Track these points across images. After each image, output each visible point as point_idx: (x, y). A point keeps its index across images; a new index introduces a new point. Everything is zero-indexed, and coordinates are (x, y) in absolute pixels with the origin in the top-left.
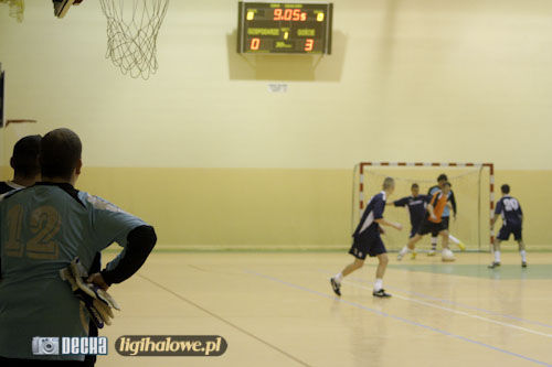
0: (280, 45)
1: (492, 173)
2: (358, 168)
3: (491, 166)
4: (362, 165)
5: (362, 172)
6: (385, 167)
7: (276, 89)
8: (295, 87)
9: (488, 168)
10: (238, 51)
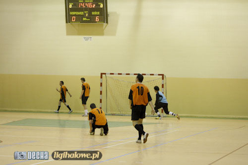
0: (84, 19)
1: (163, 79)
2: (100, 75)
3: (163, 75)
4: (102, 74)
5: (101, 77)
6: (112, 75)
7: (87, 39)
8: (95, 38)
9: (161, 76)
10: (67, 22)
